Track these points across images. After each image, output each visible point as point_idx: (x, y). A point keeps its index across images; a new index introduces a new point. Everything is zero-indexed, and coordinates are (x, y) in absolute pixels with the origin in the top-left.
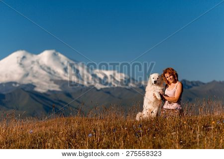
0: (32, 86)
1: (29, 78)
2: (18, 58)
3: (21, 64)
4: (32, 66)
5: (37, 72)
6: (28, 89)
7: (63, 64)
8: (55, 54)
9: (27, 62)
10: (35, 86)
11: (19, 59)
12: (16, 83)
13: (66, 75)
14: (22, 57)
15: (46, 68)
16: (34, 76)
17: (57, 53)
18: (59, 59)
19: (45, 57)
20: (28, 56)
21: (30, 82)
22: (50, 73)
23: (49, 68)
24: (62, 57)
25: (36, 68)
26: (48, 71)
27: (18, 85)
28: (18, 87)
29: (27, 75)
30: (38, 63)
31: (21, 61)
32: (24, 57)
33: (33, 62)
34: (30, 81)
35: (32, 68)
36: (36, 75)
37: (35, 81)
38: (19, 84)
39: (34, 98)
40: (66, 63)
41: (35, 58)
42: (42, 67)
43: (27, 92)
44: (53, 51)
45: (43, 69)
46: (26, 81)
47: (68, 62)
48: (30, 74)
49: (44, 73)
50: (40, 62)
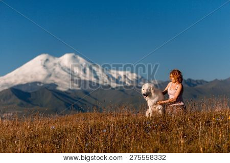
0: (55, 85)
1: (52, 78)
2: (41, 60)
3: (44, 66)
4: (55, 67)
5: (59, 73)
6: (51, 88)
8: (74, 57)
9: (50, 64)
10: (57, 86)
11: (43, 62)
12: (40, 83)
14: (45, 59)
15: (66, 70)
16: (56, 77)
17: (76, 56)
18: (78, 61)
19: (66, 59)
20: (51, 58)
21: (53, 82)
23: (69, 69)
24: (81, 60)
25: (58, 69)
26: (68, 72)
27: (42, 85)
28: (43, 86)
29: (50, 75)
30: (60, 65)
31: (44, 63)
32: (47, 60)
33: (55, 64)
34: (53, 80)
35: (54, 69)
36: (58, 76)
37: (57, 81)
38: (43, 83)
39: (56, 96)
41: (57, 60)
42: (62, 68)
43: (50, 90)
44: (73, 54)
45: (64, 70)
46: (49, 81)
48: (53, 75)
49: (65, 73)
50: (61, 64)
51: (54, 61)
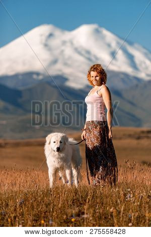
0: (62, 79)
1: (59, 66)
2: (41, 35)
3: (46, 45)
4: (63, 48)
5: (70, 58)
6: (56, 83)
7: (109, 45)
8: (97, 31)
9: (55, 42)
10: (66, 79)
11: (44, 38)
12: (38, 74)
13: (114, 62)
14: (47, 34)
15: (83, 52)
16: (66, 64)
17: (100, 29)
18: (103, 38)
19: (83, 35)
20: (58, 33)
21: (60, 73)
22: (89, 59)
23: (88, 52)
24: (109, 36)
25: (68, 51)
26: (87, 55)
27: (41, 77)
28: (42, 80)
29: (55, 62)
30: (72, 43)
31: (46, 40)
32: (51, 35)
33: (64, 43)
34: (60, 70)
35: (62, 51)
36: (69, 62)
37: (67, 71)
38: (43, 75)
40: (114, 44)
41: (68, 36)
42: (77, 50)
43: (55, 87)
44: (94, 26)
45: (80, 53)
46: (53, 71)
47: (118, 43)
48: (60, 61)
49: (81, 59)
50: (75, 42)
51: (62, 36)
